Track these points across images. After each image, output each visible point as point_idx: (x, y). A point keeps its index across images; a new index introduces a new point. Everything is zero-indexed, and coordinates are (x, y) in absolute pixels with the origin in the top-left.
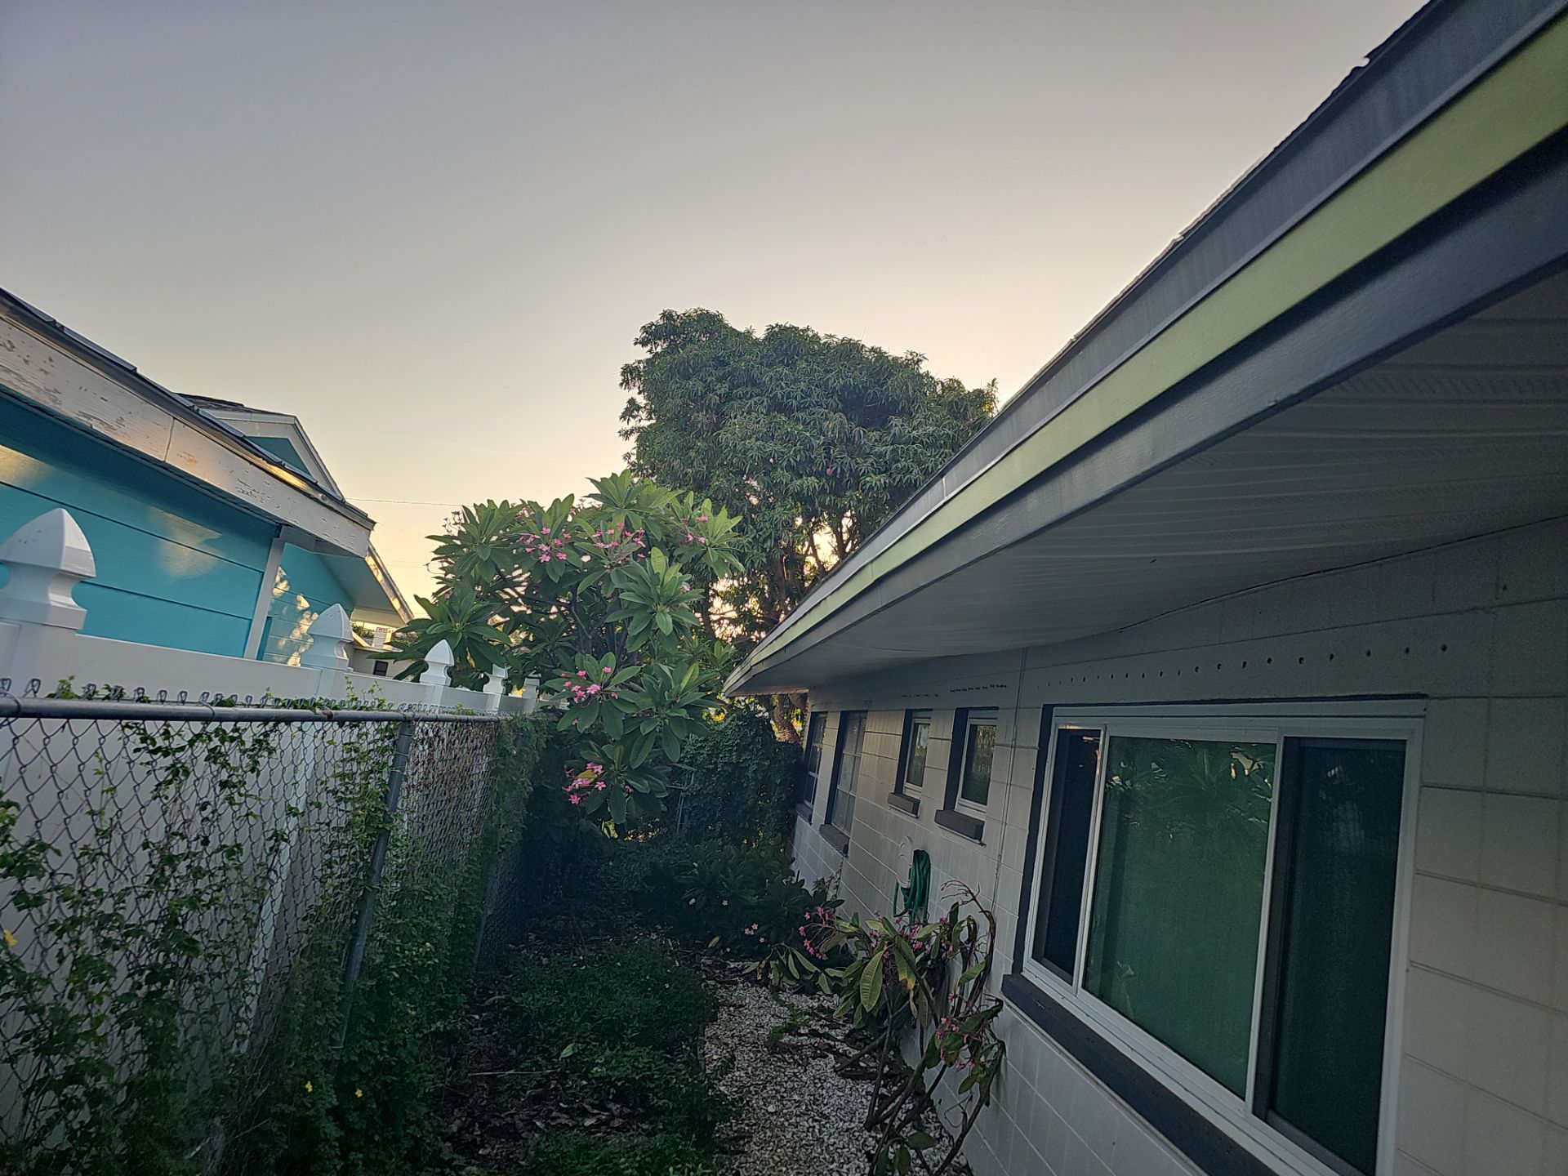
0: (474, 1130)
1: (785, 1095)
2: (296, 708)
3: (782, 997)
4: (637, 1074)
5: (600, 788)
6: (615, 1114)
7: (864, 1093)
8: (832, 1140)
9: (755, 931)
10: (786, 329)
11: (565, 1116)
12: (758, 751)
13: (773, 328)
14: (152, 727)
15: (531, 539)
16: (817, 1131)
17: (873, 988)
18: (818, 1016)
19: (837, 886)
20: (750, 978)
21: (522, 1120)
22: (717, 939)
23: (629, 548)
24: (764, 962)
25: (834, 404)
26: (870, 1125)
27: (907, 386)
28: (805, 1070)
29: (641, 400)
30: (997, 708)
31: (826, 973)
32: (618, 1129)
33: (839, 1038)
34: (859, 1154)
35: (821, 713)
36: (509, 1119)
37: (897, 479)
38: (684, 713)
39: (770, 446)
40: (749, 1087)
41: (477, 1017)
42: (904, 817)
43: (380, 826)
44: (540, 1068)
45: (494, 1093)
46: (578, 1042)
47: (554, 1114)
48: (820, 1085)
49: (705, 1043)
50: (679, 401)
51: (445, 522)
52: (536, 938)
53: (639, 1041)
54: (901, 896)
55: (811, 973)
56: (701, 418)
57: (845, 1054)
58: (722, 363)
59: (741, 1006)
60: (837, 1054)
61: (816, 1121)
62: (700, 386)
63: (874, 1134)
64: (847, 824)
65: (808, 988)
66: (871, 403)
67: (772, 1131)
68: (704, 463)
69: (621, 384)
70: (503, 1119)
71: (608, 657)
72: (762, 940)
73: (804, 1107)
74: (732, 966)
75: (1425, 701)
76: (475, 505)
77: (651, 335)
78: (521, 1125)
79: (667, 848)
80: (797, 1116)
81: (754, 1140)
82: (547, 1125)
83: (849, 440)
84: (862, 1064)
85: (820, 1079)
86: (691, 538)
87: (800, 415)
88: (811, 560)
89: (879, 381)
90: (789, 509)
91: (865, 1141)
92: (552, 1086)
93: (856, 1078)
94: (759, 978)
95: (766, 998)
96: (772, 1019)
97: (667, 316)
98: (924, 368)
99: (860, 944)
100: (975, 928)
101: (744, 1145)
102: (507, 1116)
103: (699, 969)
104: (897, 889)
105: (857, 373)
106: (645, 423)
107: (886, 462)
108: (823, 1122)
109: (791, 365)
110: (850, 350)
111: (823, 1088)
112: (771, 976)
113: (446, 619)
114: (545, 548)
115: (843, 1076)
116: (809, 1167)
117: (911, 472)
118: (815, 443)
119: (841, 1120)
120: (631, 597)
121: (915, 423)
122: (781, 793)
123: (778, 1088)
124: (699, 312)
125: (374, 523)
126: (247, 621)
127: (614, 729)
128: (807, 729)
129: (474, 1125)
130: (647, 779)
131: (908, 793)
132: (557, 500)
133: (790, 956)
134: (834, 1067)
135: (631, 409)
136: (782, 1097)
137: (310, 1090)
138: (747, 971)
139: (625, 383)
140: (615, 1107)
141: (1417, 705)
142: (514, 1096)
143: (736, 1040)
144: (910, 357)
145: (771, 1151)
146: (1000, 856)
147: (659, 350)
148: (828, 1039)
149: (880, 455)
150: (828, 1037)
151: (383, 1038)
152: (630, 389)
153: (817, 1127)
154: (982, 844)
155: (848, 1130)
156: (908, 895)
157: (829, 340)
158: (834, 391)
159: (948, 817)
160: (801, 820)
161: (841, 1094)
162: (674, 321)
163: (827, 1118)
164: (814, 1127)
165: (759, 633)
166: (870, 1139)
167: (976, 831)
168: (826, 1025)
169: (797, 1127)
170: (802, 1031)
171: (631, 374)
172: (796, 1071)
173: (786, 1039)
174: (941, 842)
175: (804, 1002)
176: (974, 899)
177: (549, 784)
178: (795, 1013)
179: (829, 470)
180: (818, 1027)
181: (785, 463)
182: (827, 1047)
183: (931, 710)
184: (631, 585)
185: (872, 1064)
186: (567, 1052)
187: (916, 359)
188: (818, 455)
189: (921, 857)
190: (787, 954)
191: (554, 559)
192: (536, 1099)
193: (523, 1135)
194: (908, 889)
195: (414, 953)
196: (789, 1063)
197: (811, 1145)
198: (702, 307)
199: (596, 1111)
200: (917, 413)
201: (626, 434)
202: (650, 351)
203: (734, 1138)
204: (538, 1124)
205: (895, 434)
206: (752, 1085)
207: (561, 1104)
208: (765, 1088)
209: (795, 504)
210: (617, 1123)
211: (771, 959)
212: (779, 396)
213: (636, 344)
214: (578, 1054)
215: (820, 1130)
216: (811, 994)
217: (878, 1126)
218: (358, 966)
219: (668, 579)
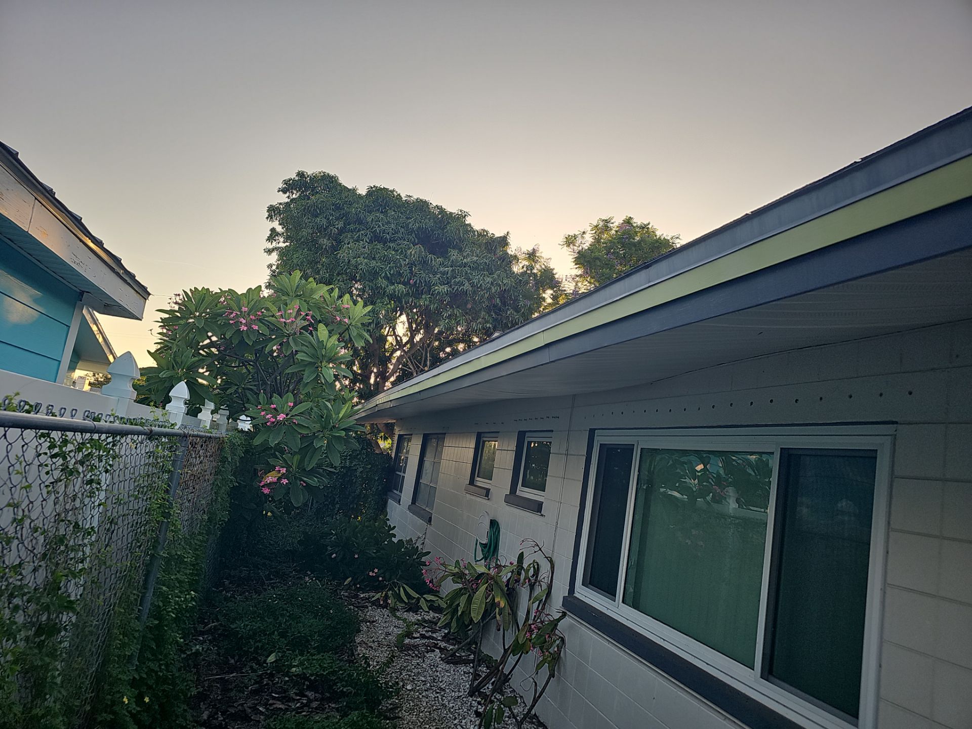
0: (218, 717)
1: (415, 677)
2: (132, 424)
3: (398, 614)
4: (324, 671)
5: (285, 483)
6: (311, 698)
7: (462, 673)
8: (452, 705)
9: (376, 573)
10: (381, 189)
11: (279, 702)
12: (363, 459)
13: (372, 188)
14: (55, 435)
15: (234, 314)
16: (440, 699)
17: (480, 607)
18: (423, 625)
19: (423, 543)
20: (376, 604)
21: (250, 708)
22: (350, 579)
23: (301, 323)
24: (384, 593)
25: (413, 240)
26: (471, 694)
27: (459, 230)
28: (424, 661)
29: (279, 229)
30: (552, 431)
31: (424, 598)
32: (316, 708)
33: (439, 638)
34: (469, 712)
35: (405, 435)
36: (240, 707)
37: (455, 289)
38: (343, 433)
39: (373, 263)
40: (391, 674)
41: (201, 638)
42: (479, 499)
43: (167, 511)
44: (254, 671)
45: (225, 690)
46: (279, 652)
47: (271, 702)
48: (434, 669)
49: (357, 647)
50: (310, 231)
51: (170, 301)
52: (230, 583)
53: (321, 649)
54: (479, 548)
55: (414, 598)
56: (325, 242)
57: (445, 648)
58: (338, 208)
59: (373, 622)
60: (440, 648)
61: (438, 693)
62: (325, 222)
63: (475, 699)
64: (430, 503)
65: (414, 608)
66: (436, 240)
67: (413, 702)
68: (327, 272)
69: (267, 218)
70: (236, 707)
71: (288, 395)
72: (381, 579)
73: (429, 685)
74: (362, 596)
75: (895, 425)
76: (191, 290)
77: (288, 186)
78: (250, 711)
79: (303, 521)
80: (426, 690)
81: (404, 709)
82: (267, 709)
83: (424, 263)
84: (457, 654)
85: (434, 666)
86: (339, 319)
87: (391, 245)
88: (390, 339)
89: (441, 226)
90: (386, 305)
91: (471, 704)
92: (265, 683)
93: (455, 663)
94: (382, 603)
95: (388, 616)
96: (395, 629)
97: (301, 174)
98: (468, 220)
99: (455, 579)
100: (538, 568)
101: (399, 712)
102: (238, 705)
103: (342, 599)
104: (476, 544)
105: (427, 221)
106: (282, 245)
107: (448, 278)
108: (442, 693)
109: (385, 213)
110: (422, 206)
111: (437, 672)
112: (389, 601)
113: (171, 368)
114: (244, 321)
115: (448, 663)
116: (442, 724)
117: (464, 284)
118: (403, 263)
119: (453, 691)
120: (303, 356)
121: (465, 254)
122: (378, 486)
123: (410, 673)
124: (322, 174)
125: (149, 294)
126: (57, 362)
127: (296, 444)
128: (395, 445)
129: (218, 714)
130: (316, 477)
131: (479, 484)
132: (250, 289)
133: (401, 589)
134: (440, 657)
135: (273, 235)
136: (413, 679)
137: (127, 702)
138: (373, 599)
139: (270, 217)
140: (310, 694)
141: (890, 429)
142: (240, 691)
143: (376, 643)
144: (460, 213)
145: (416, 715)
146: (557, 522)
147: (294, 196)
148: (432, 640)
149: (443, 273)
150: (433, 638)
151: (161, 660)
152: (273, 221)
153: (440, 697)
154: (542, 515)
155: (458, 697)
156: (485, 548)
157: (408, 199)
158: (413, 231)
159: (513, 499)
160: (391, 502)
161: (449, 674)
162: (306, 178)
163: (444, 690)
164: (438, 697)
165: (360, 385)
166: (474, 702)
167: (537, 507)
168: (429, 631)
169: (427, 698)
170: (416, 636)
171: (274, 212)
172: (418, 661)
173: (407, 641)
174: (508, 515)
175: (413, 617)
176: (540, 549)
177: (242, 481)
178: (409, 624)
179: (411, 281)
180: (424, 633)
181: (383, 275)
182: (434, 644)
183: (498, 432)
184: (304, 348)
185: (463, 654)
186: (272, 658)
187: (463, 215)
188: (405, 270)
189: (494, 524)
190: (399, 587)
191: (250, 328)
192: (255, 692)
193: (252, 717)
194: (486, 545)
195: (183, 599)
196: (413, 657)
197: (439, 709)
198: (324, 171)
199: (298, 698)
200: (465, 248)
201: (269, 252)
202: (288, 197)
203: (391, 709)
204: (261, 709)
205: (453, 260)
206: (393, 672)
207: (274, 695)
208: (401, 674)
209: (390, 302)
210: (315, 704)
211: (389, 590)
212: (378, 231)
213: (279, 191)
214: (280, 660)
215: (442, 699)
216: (416, 612)
217: (477, 693)
218: (147, 611)
219: (329, 345)
